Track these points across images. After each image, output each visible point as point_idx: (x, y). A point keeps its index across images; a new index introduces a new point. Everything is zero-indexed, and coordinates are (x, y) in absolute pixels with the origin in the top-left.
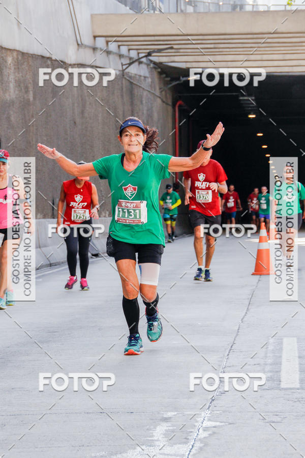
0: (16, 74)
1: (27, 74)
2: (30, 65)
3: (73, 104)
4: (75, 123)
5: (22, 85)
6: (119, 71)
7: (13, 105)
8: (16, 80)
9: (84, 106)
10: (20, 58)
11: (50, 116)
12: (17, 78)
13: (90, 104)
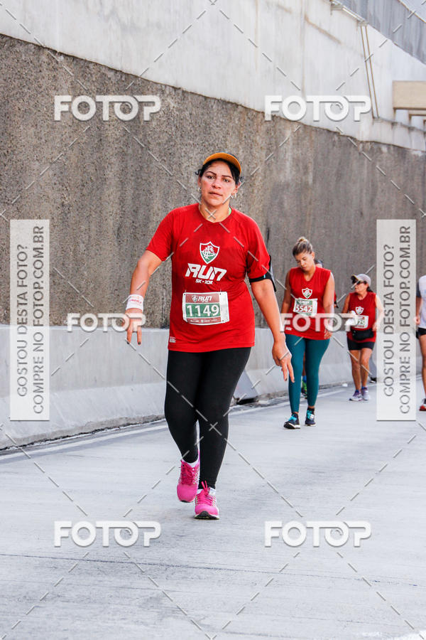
0: (295, 150)
1: (308, 151)
2: (313, 141)
3: (361, 191)
4: (362, 214)
5: (301, 164)
6: (423, 152)
7: (287, 188)
8: (294, 158)
9: (374, 194)
10: (301, 131)
11: (332, 203)
12: (295, 157)
13: (383, 191)
